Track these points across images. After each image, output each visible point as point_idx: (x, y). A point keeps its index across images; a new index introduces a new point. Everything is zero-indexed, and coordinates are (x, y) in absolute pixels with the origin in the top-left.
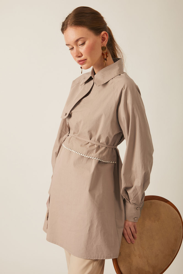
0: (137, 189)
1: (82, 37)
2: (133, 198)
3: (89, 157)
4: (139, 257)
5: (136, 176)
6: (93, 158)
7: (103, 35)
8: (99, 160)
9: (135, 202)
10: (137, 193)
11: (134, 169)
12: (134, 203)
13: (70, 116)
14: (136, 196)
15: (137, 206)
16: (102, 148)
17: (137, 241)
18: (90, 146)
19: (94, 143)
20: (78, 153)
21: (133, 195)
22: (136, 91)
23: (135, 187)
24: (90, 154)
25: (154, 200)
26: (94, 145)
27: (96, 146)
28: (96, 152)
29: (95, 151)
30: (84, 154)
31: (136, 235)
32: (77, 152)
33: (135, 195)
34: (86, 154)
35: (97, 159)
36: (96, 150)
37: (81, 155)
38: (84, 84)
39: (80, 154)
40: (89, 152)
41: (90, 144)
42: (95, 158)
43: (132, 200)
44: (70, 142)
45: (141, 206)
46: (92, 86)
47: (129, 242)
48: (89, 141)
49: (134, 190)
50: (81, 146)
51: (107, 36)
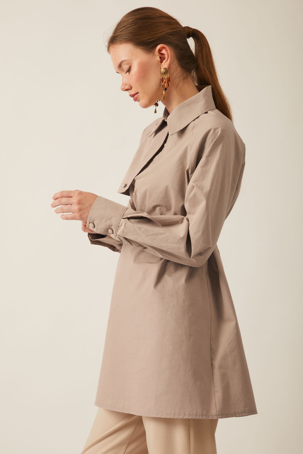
46: (166, 135)
51: (167, 50)
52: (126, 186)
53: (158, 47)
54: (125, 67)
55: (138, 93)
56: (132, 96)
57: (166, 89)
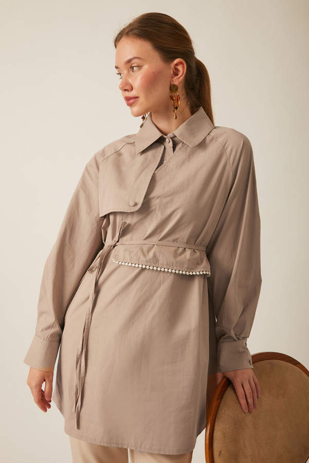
1: (138, 56)
7: (177, 65)
25: (276, 361)
57: (177, 108)
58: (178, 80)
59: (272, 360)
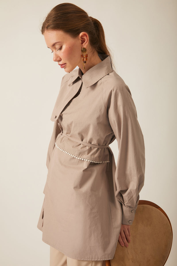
0: (132, 192)
2: (127, 201)
3: (80, 159)
4: (132, 262)
5: (131, 179)
6: (84, 160)
8: (91, 161)
9: (130, 205)
10: (132, 196)
11: (128, 172)
12: (128, 206)
13: (61, 117)
14: (131, 200)
15: (131, 209)
16: (94, 149)
17: (130, 245)
18: (82, 148)
19: (86, 144)
20: (70, 154)
21: (128, 198)
22: (126, 92)
23: (130, 190)
24: (82, 155)
26: (86, 146)
27: (87, 148)
28: (88, 153)
29: (86, 153)
30: (76, 155)
31: (130, 238)
32: (68, 153)
33: (129, 198)
34: (78, 156)
35: (89, 161)
36: (88, 151)
37: (73, 156)
38: (72, 84)
39: (71, 155)
40: (80, 154)
41: (81, 146)
42: (87, 160)
43: (127, 203)
44: (62, 142)
45: (136, 209)
46: (80, 86)
47: (123, 246)
48: (80, 142)
49: (129, 193)
50: (73, 147)
51: (87, 36)
52: (56, 117)
53: (81, 34)
54: (57, 46)
55: (65, 64)
56: (61, 65)
57: (85, 62)
58: (86, 45)
59: (144, 205)
